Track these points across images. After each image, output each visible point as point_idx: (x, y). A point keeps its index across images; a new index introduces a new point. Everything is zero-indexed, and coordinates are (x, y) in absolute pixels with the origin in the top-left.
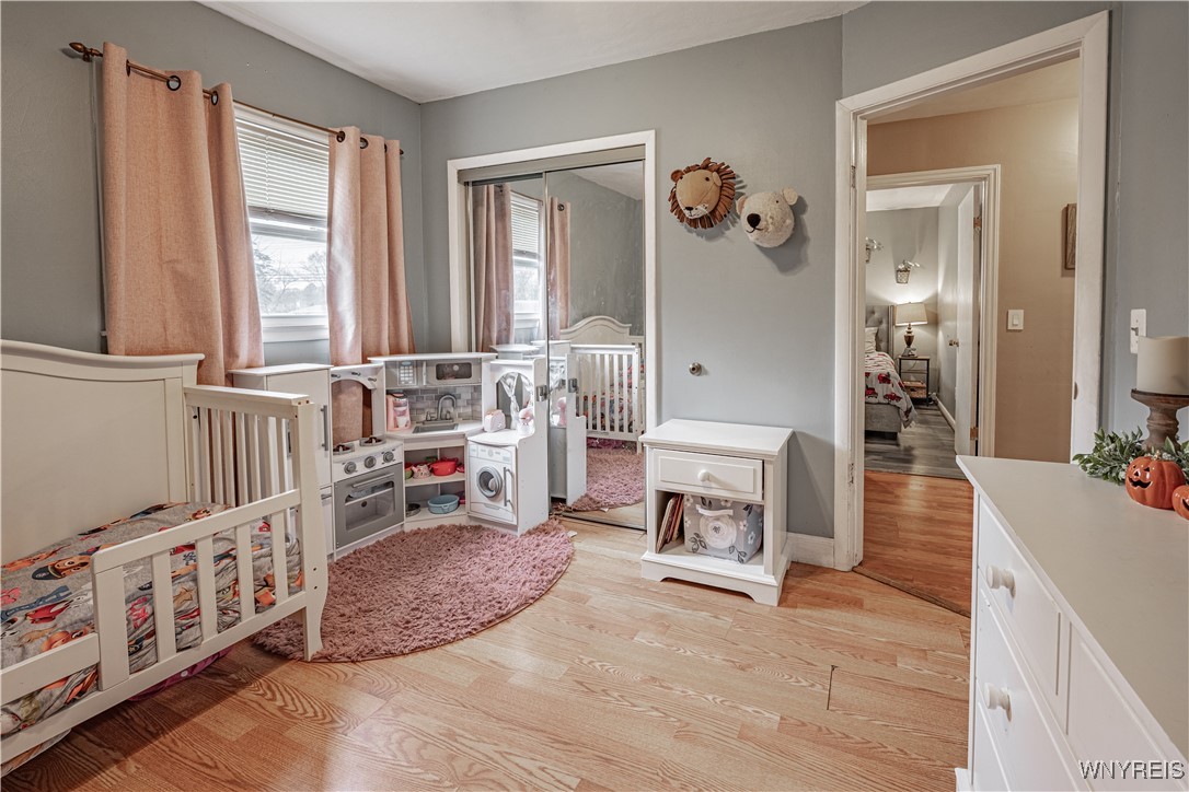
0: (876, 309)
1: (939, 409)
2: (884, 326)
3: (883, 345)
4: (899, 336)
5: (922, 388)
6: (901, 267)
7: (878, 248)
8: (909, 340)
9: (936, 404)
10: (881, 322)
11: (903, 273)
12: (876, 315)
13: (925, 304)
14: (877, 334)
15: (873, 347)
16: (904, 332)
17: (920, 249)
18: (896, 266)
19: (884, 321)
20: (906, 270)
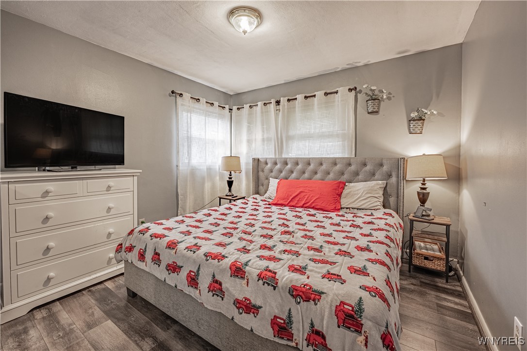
0: (384, 162)
1: (462, 286)
2: (393, 180)
3: (392, 200)
4: (411, 191)
5: (439, 259)
6: (414, 115)
7: (389, 98)
8: (423, 198)
9: (459, 279)
10: (390, 176)
11: (416, 123)
12: (385, 168)
13: (444, 157)
14: (385, 189)
15: (379, 203)
16: (417, 187)
17: (438, 95)
18: (408, 115)
19: (394, 174)
20: (421, 119)
